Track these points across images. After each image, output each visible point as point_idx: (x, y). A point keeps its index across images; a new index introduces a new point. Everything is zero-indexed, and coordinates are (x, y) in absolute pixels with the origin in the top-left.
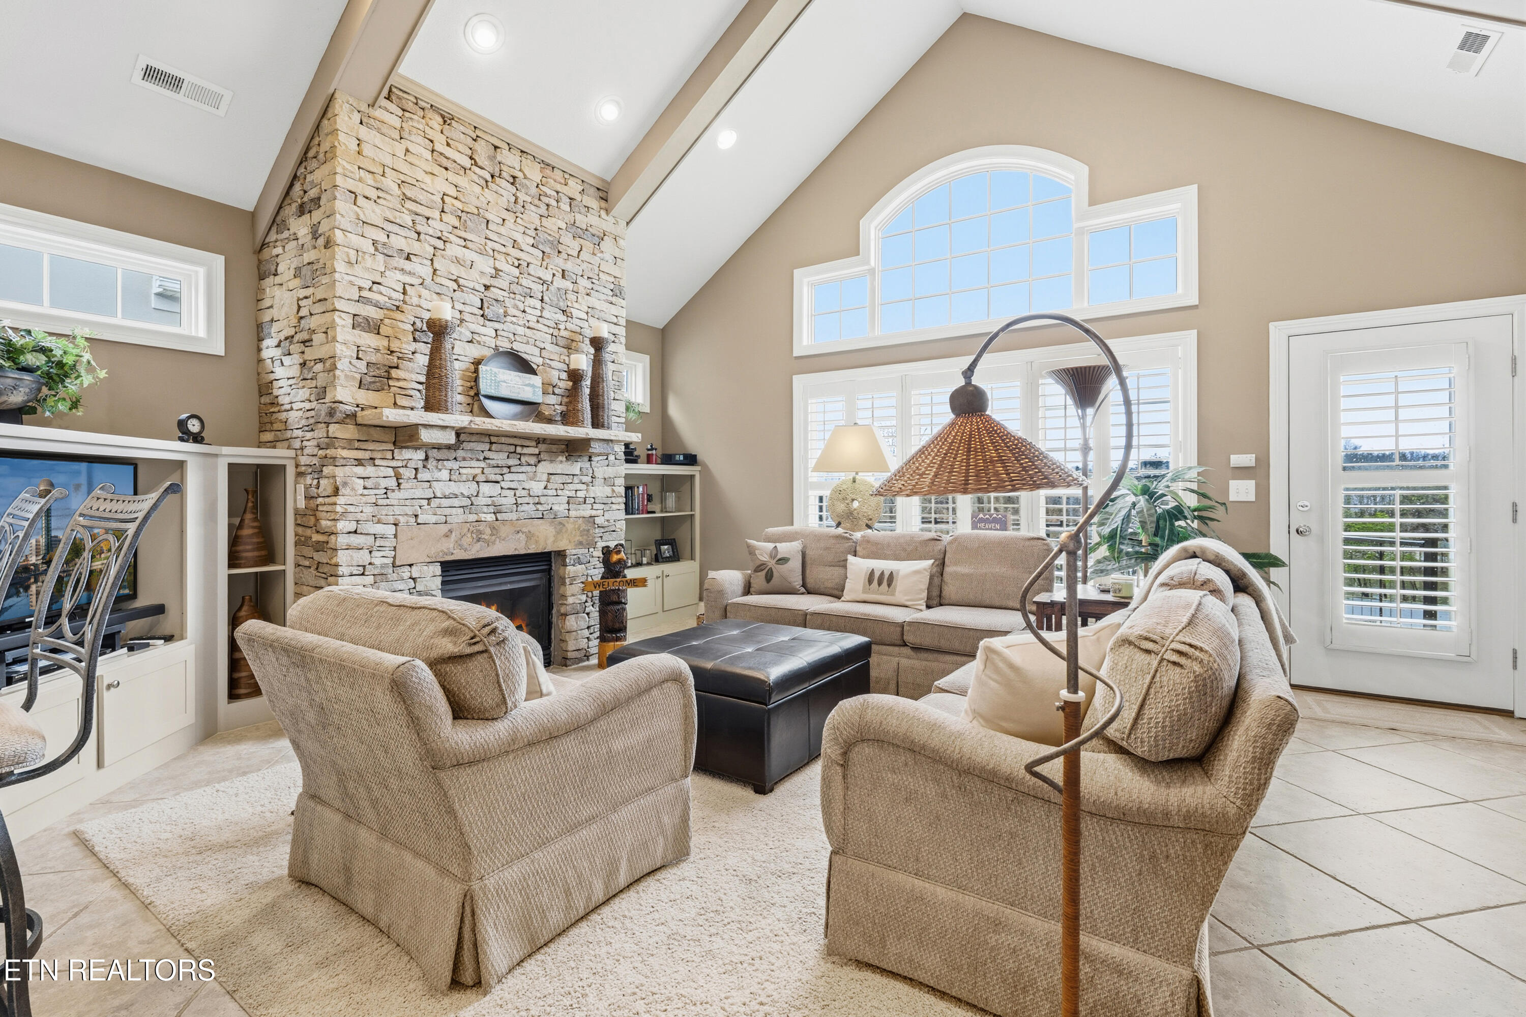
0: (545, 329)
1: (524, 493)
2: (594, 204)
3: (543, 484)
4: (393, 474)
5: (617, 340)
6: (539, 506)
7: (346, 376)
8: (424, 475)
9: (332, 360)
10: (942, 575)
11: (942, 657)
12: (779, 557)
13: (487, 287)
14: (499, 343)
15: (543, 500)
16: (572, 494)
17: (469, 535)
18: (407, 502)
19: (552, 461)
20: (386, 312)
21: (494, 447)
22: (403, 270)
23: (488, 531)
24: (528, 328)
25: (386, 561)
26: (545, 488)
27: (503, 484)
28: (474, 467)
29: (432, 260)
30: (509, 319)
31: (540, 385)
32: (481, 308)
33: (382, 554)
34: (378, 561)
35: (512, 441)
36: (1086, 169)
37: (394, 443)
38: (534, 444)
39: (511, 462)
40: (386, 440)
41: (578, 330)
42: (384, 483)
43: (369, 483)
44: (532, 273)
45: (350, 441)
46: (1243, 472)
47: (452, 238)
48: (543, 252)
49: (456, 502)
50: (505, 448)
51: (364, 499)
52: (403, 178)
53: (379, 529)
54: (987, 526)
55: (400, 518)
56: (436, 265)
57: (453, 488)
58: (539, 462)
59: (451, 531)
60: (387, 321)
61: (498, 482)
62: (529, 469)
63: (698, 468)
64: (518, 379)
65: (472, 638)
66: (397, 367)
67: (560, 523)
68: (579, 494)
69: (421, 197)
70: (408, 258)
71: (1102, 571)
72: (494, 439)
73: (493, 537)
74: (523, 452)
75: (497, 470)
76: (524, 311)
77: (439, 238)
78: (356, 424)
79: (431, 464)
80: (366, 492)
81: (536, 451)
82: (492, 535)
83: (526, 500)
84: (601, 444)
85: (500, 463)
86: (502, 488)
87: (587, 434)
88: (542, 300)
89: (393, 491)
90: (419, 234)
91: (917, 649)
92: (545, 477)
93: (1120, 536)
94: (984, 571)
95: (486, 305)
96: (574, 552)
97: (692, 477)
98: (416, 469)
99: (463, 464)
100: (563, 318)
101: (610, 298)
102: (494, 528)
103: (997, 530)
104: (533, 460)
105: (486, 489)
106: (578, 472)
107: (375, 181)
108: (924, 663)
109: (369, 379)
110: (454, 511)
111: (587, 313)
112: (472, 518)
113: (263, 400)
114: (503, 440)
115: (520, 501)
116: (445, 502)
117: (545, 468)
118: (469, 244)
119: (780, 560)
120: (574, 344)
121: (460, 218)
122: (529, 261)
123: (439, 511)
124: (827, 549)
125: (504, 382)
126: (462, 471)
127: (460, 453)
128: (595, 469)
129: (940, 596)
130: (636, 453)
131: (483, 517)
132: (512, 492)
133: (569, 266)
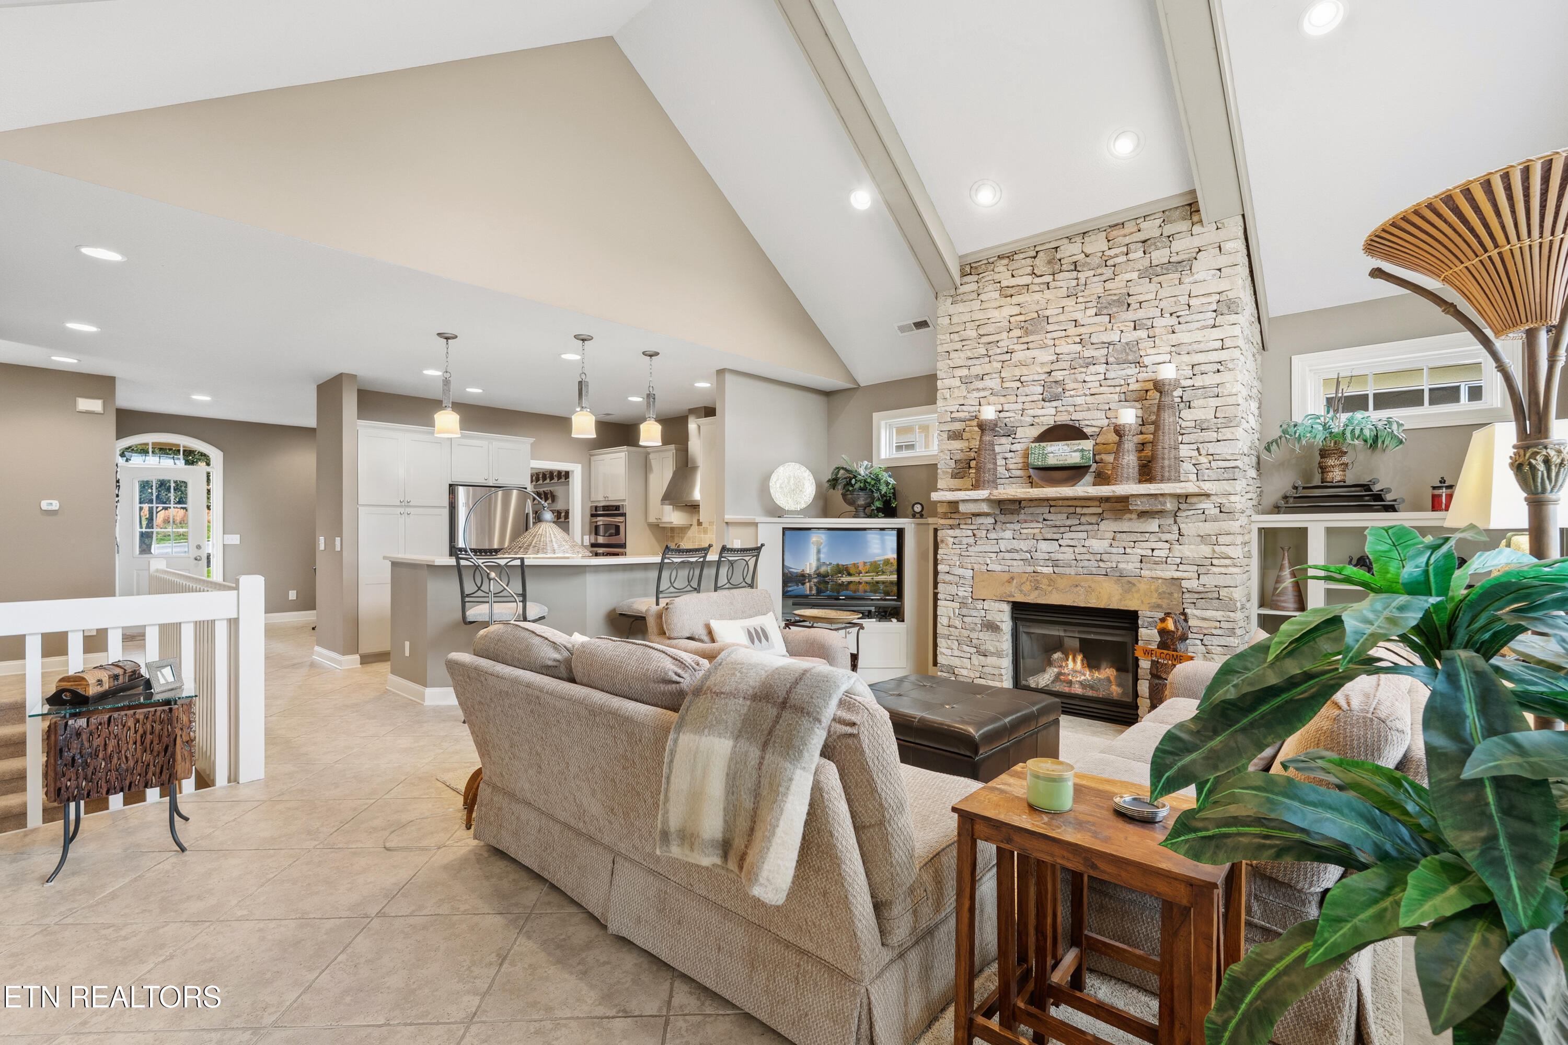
0: (1110, 390)
1: (1084, 550)
2: (1184, 226)
3: (1110, 542)
4: (972, 535)
5: (1221, 368)
6: (1101, 564)
7: (943, 472)
8: (992, 535)
13: (1048, 374)
15: (1105, 557)
16: (1147, 552)
17: (1028, 583)
18: (980, 555)
19: (1116, 520)
20: (967, 422)
21: (1052, 509)
22: (978, 389)
23: (1045, 581)
25: (966, 594)
26: (1113, 546)
27: (1061, 542)
28: (1033, 528)
29: (1000, 372)
30: (1067, 394)
31: (1091, 447)
32: (1042, 394)
33: (963, 589)
34: (960, 594)
35: (1070, 503)
38: (1098, 503)
39: (1068, 523)
42: (965, 541)
43: (956, 541)
44: (1095, 341)
45: (945, 513)
47: (1016, 347)
48: (1109, 315)
49: (1016, 556)
50: (1065, 510)
51: (953, 551)
52: (977, 323)
53: (960, 571)
55: (975, 565)
56: (1004, 375)
57: (1016, 544)
58: (1099, 520)
59: (1012, 578)
60: (967, 429)
61: (1056, 541)
62: (1089, 527)
64: (1066, 447)
67: (1129, 582)
68: (1158, 553)
69: (991, 330)
70: (982, 379)
72: (1052, 503)
73: (1050, 588)
74: (1083, 512)
75: (1055, 530)
76: (1085, 381)
77: (1006, 353)
79: (997, 527)
80: (954, 546)
81: (1099, 510)
82: (1049, 585)
83: (1087, 557)
85: (1058, 523)
86: (1060, 546)
88: (1107, 363)
89: (971, 546)
92: (1111, 535)
96: (1149, 614)
98: (988, 531)
99: (1024, 525)
100: (1136, 370)
102: (1051, 580)
104: (1093, 519)
105: (1044, 546)
106: (1155, 529)
109: (956, 471)
110: (1015, 563)
112: (1030, 569)
114: (1060, 503)
115: (1079, 557)
116: (1008, 555)
117: (1109, 526)
121: (1023, 328)
122: (1091, 332)
123: (1002, 562)
125: (1052, 453)
126: (1022, 531)
127: (1022, 517)
128: (1182, 526)
131: (1039, 569)
132: (1071, 549)
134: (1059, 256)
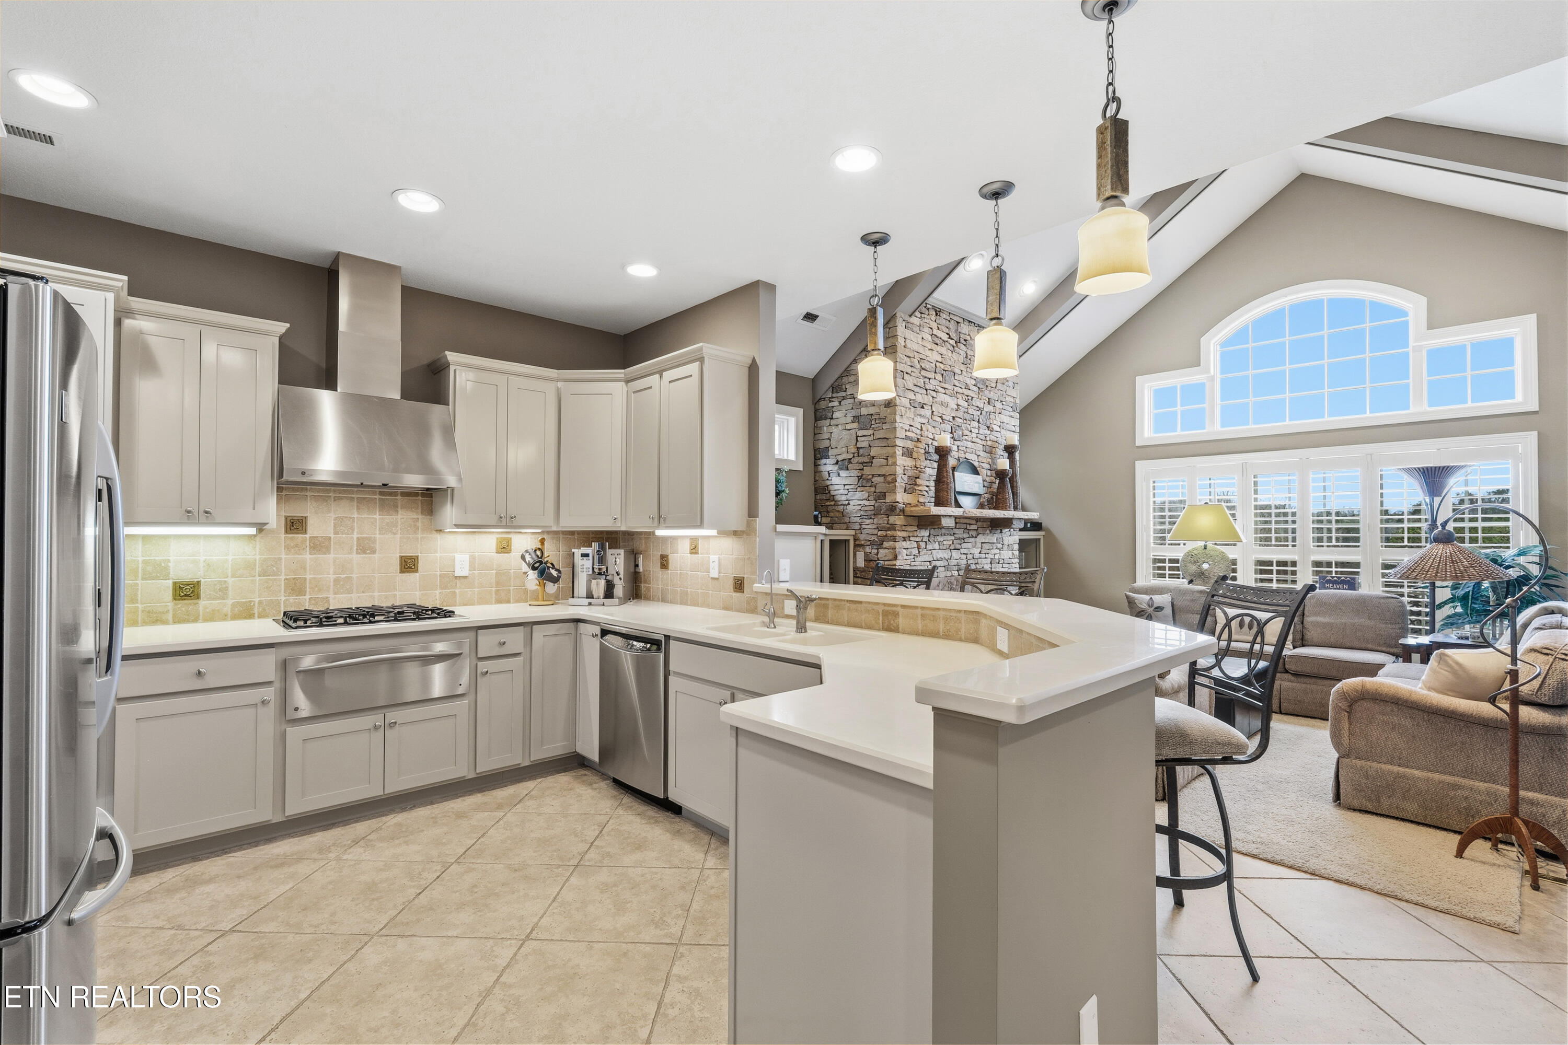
0: (980, 441)
3: (979, 550)
4: (917, 546)
6: (977, 565)
7: (900, 486)
8: (929, 546)
9: (893, 477)
10: (1302, 623)
11: (1320, 681)
12: (1155, 606)
13: (954, 418)
14: (960, 455)
16: (992, 557)
17: (947, 585)
18: (922, 564)
19: (983, 534)
20: (915, 443)
22: (921, 415)
23: (955, 583)
24: (973, 442)
26: (980, 553)
27: (962, 551)
29: (931, 406)
30: (964, 438)
31: (982, 482)
32: (951, 433)
35: (966, 521)
36: (1425, 300)
37: (918, 526)
38: (974, 522)
39: (965, 536)
40: (914, 524)
41: (995, 439)
42: (913, 552)
43: (908, 552)
44: (974, 404)
45: (901, 526)
47: (940, 390)
48: (979, 388)
49: (941, 563)
50: (961, 526)
51: (906, 562)
52: (921, 356)
54: (1335, 587)
56: (934, 409)
57: (941, 554)
58: (978, 535)
60: (915, 449)
61: (959, 549)
62: (973, 540)
63: (1043, 533)
64: (971, 478)
66: (918, 478)
68: (997, 557)
69: (927, 366)
70: (923, 407)
71: (1452, 624)
72: (956, 520)
75: (960, 541)
76: (971, 431)
77: (934, 391)
78: (904, 515)
79: (931, 539)
80: (907, 557)
81: (977, 528)
84: (1018, 522)
85: (961, 537)
86: (960, 554)
87: (1005, 515)
88: (978, 422)
89: (917, 556)
90: (926, 390)
91: (1297, 675)
92: (981, 545)
93: (1472, 598)
94: (1344, 621)
95: (954, 430)
97: (1038, 540)
98: (926, 542)
99: (944, 538)
100: (989, 432)
101: (1011, 414)
103: (1346, 589)
104: (974, 533)
105: (954, 554)
106: (995, 541)
107: (911, 362)
108: (1304, 686)
109: (909, 487)
111: (1000, 426)
112: (949, 574)
113: (818, 497)
115: (969, 562)
116: (937, 564)
117: (981, 538)
118: (947, 392)
119: (1156, 608)
120: (994, 450)
121: (942, 375)
122: (973, 396)
124: (1192, 601)
125: (966, 482)
126: (944, 542)
128: (1007, 538)
129: (1302, 639)
131: (952, 573)
132: (965, 556)
133: (992, 395)
134: (959, 330)
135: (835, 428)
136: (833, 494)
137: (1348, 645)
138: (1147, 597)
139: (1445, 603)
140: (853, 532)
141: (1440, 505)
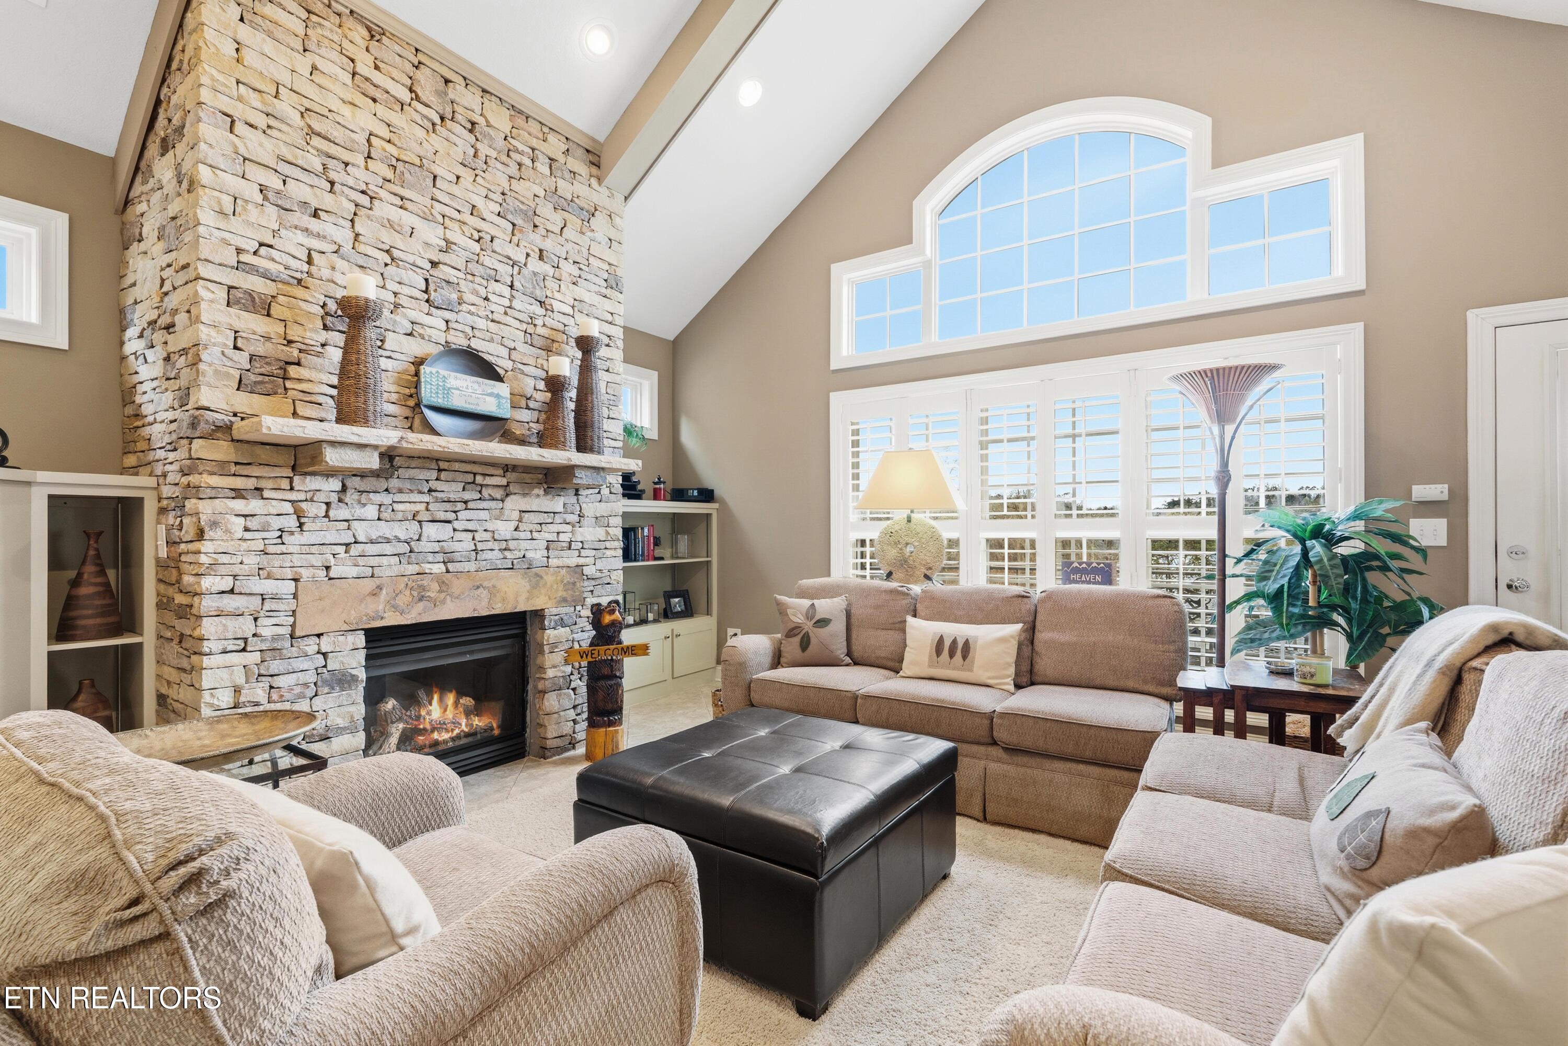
0: (516, 324)
1: (487, 536)
2: (582, 169)
3: (513, 524)
4: (291, 511)
5: (612, 344)
6: (507, 554)
7: (216, 372)
8: (339, 512)
9: (195, 349)
10: (1032, 643)
11: (1047, 764)
12: (817, 617)
13: (434, 264)
14: (450, 339)
15: (512, 544)
16: (553, 537)
17: (407, 592)
18: (314, 549)
19: (524, 495)
20: (280, 286)
21: (443, 475)
22: (307, 230)
23: (435, 586)
24: (493, 321)
25: (280, 631)
26: (516, 530)
27: (456, 524)
28: (415, 502)
29: (352, 221)
30: (465, 307)
31: (509, 396)
32: (426, 291)
33: (274, 621)
34: (267, 632)
35: (468, 467)
36: (1208, 121)
37: (294, 468)
38: (501, 472)
39: (467, 496)
40: (281, 462)
41: (561, 327)
42: (277, 523)
43: (253, 523)
44: (498, 249)
45: (223, 464)
46: (1429, 508)
47: (383, 194)
48: (514, 225)
49: (388, 549)
50: (461, 477)
51: (245, 545)
52: (307, 104)
53: (268, 586)
54: (1083, 578)
55: (302, 570)
56: (359, 228)
57: (385, 529)
58: (507, 495)
59: (380, 588)
60: (281, 299)
61: (449, 522)
62: (493, 504)
63: (716, 505)
64: (476, 386)
65: (135, 902)
66: (298, 364)
67: (537, 575)
68: (563, 537)
69: (336, 134)
70: (315, 215)
71: (1252, 640)
72: (443, 465)
73: (443, 595)
74: (485, 483)
75: (448, 506)
76: (486, 299)
77: (363, 192)
78: (233, 440)
79: (350, 497)
80: (248, 535)
81: (504, 482)
82: (440, 591)
83: (490, 545)
84: (588, 473)
85: (452, 496)
86: (455, 530)
87: (570, 459)
88: (512, 287)
89: (292, 533)
90: (332, 183)
91: (1013, 750)
92: (516, 515)
93: (1289, 596)
94: (1092, 639)
95: (432, 287)
96: (555, 611)
97: (708, 516)
98: (328, 504)
99: (398, 497)
100: (540, 311)
101: (604, 291)
102: (443, 582)
103: (1098, 583)
104: (498, 494)
105: (431, 530)
106: (561, 509)
107: (264, 103)
108: (1022, 770)
109: (253, 378)
110: (385, 561)
111: (573, 307)
112: (414, 569)
113: (125, 411)
114: (457, 466)
115: (480, 546)
116: (371, 549)
117: (515, 503)
118: (408, 204)
119: (818, 621)
120: (555, 345)
121: (395, 168)
122: (493, 233)
123: (361, 561)
124: (877, 607)
125: (458, 389)
126: (396, 506)
127: (394, 483)
128: (584, 506)
129: (1031, 671)
130: (639, 487)
131: (427, 567)
132: (470, 535)
133: (549, 245)
134: (451, 95)
135: (142, 259)
136: (141, 401)
137: (1098, 682)
138: (806, 603)
139: (1237, 602)
140: (152, 482)
141: (1233, 438)
